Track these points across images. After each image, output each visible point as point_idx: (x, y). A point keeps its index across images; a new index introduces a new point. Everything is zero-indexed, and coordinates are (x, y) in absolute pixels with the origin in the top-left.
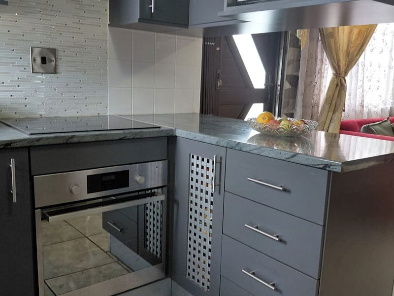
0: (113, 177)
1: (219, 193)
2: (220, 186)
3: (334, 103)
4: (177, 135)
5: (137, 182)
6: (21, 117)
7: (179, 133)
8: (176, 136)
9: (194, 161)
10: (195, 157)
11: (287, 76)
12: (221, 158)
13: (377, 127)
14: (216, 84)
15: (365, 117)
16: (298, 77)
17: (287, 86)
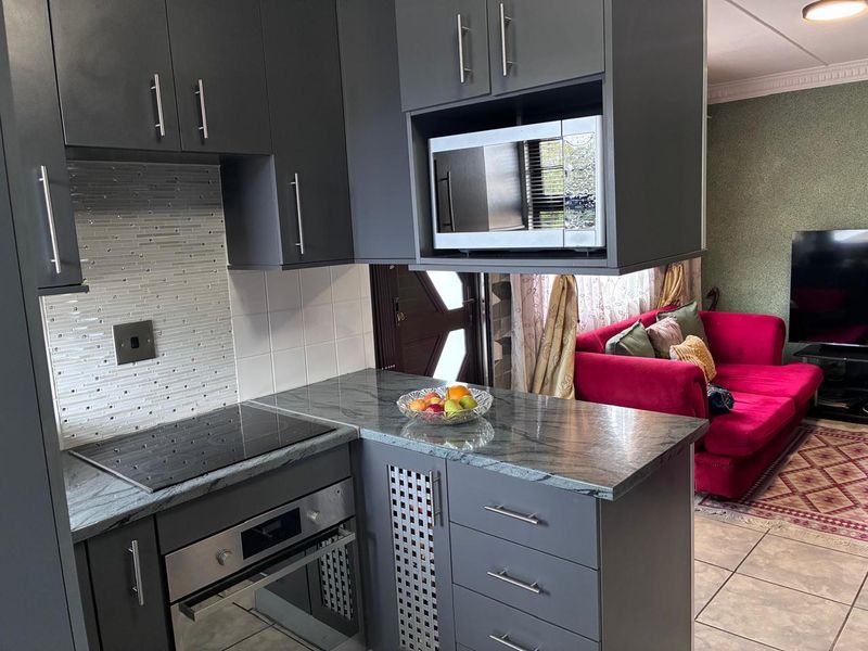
0: (278, 525)
1: (442, 524)
2: (441, 513)
3: (562, 313)
4: (363, 437)
5: (312, 522)
6: (106, 437)
7: (368, 434)
8: (361, 439)
9: (395, 474)
10: (396, 469)
11: (493, 285)
12: (439, 474)
13: (629, 339)
14: (395, 319)
15: (608, 323)
16: (509, 283)
17: (495, 300)
